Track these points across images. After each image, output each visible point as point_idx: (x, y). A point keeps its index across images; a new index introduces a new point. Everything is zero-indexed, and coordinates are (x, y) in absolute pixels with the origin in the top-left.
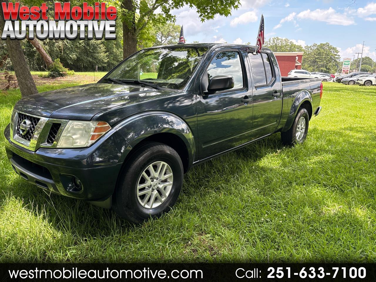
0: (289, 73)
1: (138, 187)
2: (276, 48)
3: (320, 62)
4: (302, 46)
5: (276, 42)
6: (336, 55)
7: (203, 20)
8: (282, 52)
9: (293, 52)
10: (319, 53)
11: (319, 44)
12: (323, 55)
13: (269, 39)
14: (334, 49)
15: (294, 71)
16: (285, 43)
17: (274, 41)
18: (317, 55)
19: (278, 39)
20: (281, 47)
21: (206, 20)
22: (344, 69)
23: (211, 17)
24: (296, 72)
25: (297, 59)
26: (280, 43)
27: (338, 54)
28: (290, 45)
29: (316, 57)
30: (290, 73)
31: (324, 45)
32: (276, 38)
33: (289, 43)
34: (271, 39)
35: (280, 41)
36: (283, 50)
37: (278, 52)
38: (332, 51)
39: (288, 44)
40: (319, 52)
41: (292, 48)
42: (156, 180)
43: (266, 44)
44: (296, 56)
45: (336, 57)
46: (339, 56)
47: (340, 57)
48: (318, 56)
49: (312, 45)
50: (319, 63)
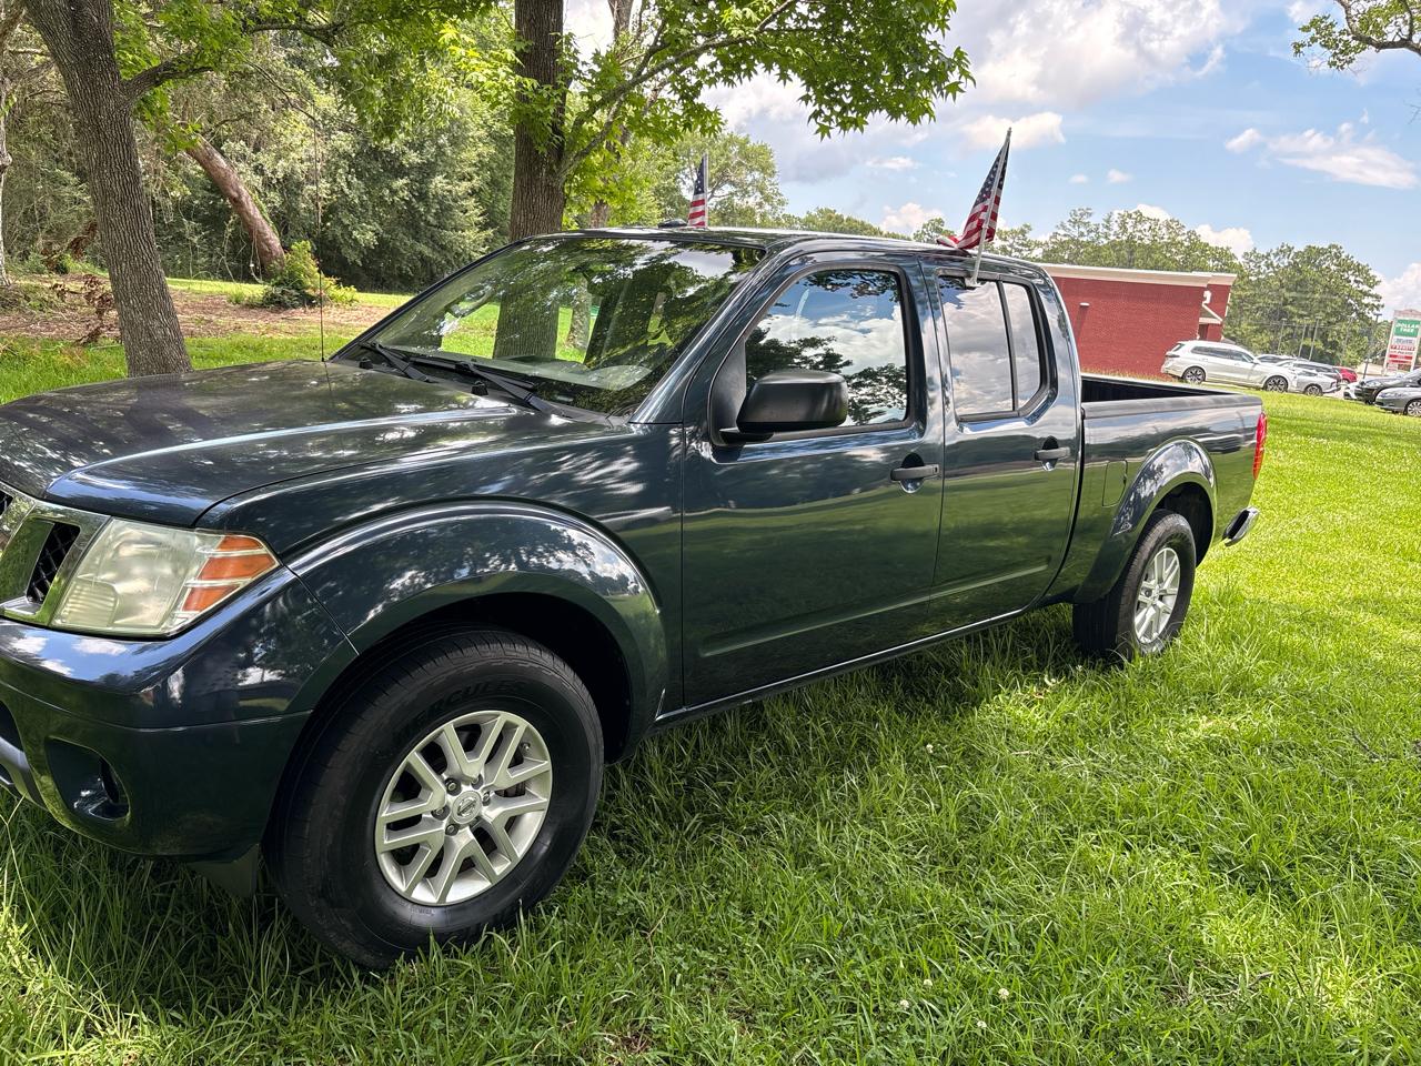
0: (1168, 353)
1: (384, 815)
2: (1131, 253)
3: (1301, 316)
4: (1232, 251)
5: (1130, 230)
6: (1366, 294)
7: (824, 130)
8: (1152, 269)
9: (1195, 274)
10: (1297, 284)
11: (1300, 247)
12: (1314, 292)
13: (1106, 217)
14: (1359, 269)
15: (1189, 345)
16: (1166, 237)
17: (1123, 226)
18: (1289, 290)
19: (1140, 219)
20: (1149, 250)
21: (835, 131)
22: (1396, 352)
23: (856, 123)
24: (1197, 350)
25: (1208, 301)
26: (1147, 234)
27: (1373, 292)
28: (1186, 244)
29: (1287, 295)
30: (1175, 353)
31: (1320, 252)
32: (1134, 216)
33: (1183, 238)
34: (1115, 217)
35: (1147, 226)
36: (1157, 262)
37: (1139, 268)
38: (1352, 278)
39: (1179, 238)
40: (1299, 277)
41: (1196, 254)
42: (470, 788)
43: (1093, 234)
44: (1203, 289)
45: (1366, 300)
46: (1378, 297)
47: (1381, 303)
48: (1294, 294)
49: (1275, 251)
50: (1296, 319)
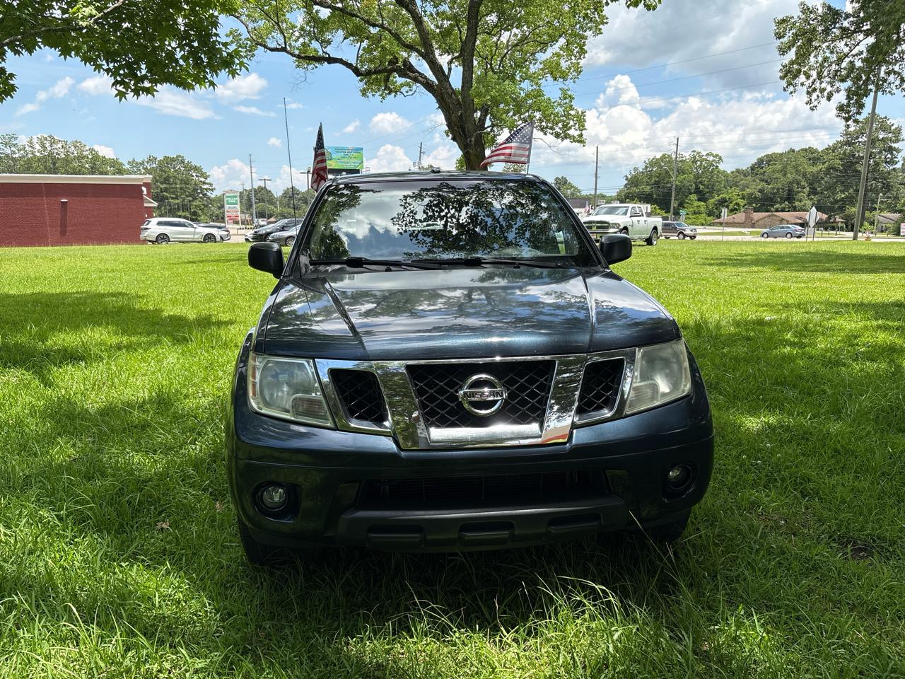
0: (142, 227)
2: (54, 164)
3: (172, 198)
4: (120, 161)
5: (49, 148)
6: (204, 183)
8: (72, 174)
10: (165, 179)
11: (160, 158)
12: (176, 184)
13: (29, 140)
14: (196, 169)
15: (155, 221)
16: (75, 152)
17: (43, 146)
18: (162, 183)
19: (53, 142)
20: (67, 161)
22: (230, 214)
24: (160, 223)
25: (145, 193)
26: (62, 151)
27: (207, 181)
28: (90, 157)
29: (161, 186)
30: (147, 227)
31: (173, 160)
32: (48, 139)
33: (87, 153)
34: (35, 140)
35: (60, 145)
36: (74, 169)
37: (62, 173)
38: (194, 174)
39: (84, 153)
40: (165, 175)
41: (97, 164)
43: (22, 152)
44: (141, 185)
45: (205, 187)
46: (211, 185)
47: (213, 187)
48: (164, 185)
49: (146, 160)
50: (170, 200)
